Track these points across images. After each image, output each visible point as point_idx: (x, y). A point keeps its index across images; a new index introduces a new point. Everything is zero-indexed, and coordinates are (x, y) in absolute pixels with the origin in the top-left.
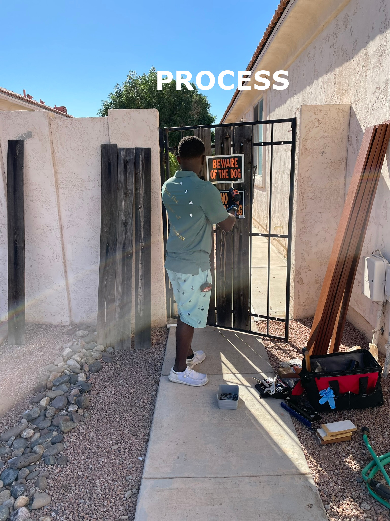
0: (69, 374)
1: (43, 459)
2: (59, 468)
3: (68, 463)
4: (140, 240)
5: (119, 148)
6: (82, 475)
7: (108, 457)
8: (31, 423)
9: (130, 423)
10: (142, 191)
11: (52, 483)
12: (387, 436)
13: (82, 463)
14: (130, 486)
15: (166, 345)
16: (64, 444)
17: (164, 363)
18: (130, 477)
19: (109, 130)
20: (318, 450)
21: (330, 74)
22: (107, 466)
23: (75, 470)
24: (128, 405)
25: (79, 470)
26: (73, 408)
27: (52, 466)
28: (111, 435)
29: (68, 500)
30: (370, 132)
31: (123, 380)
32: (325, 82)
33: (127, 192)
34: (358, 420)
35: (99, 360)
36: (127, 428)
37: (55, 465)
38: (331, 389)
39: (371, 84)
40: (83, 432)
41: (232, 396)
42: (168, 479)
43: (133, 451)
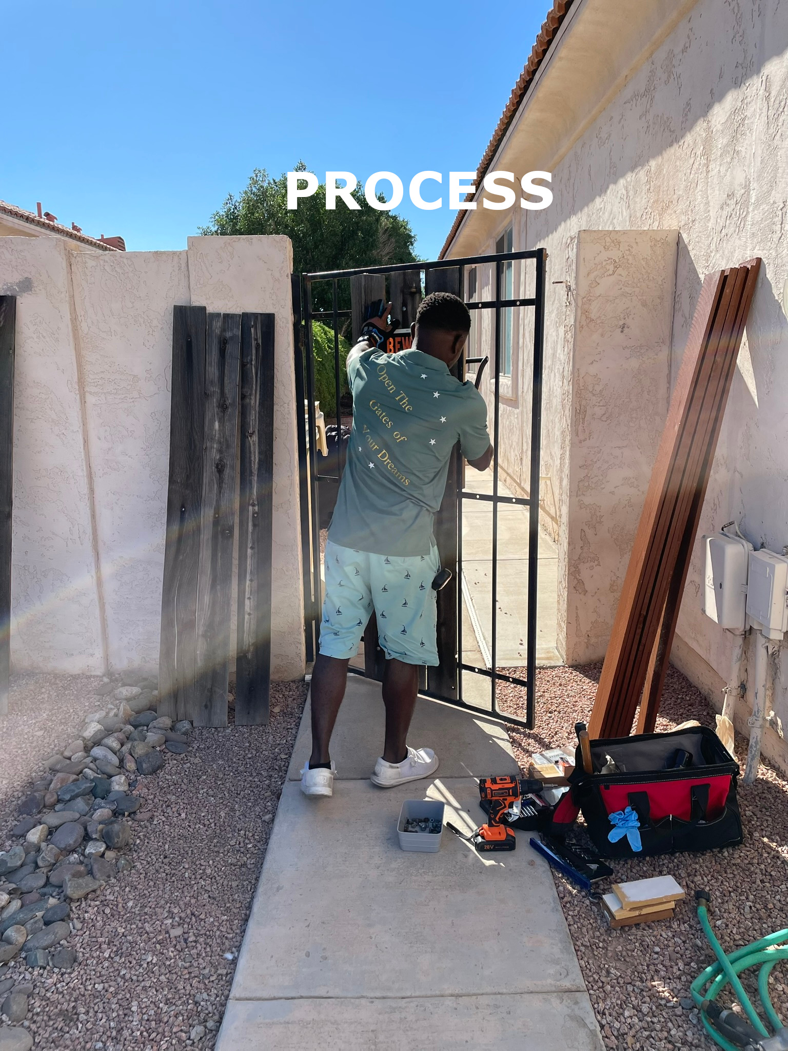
0: (92, 777)
1: (24, 956)
2: (55, 975)
3: (76, 964)
4: (249, 500)
5: (209, 313)
6: (104, 991)
7: (160, 953)
8: (5, 880)
9: (213, 880)
10: (254, 401)
11: (39, 1006)
12: (747, 909)
13: (106, 964)
14: (202, 1015)
15: (300, 718)
16: (71, 924)
17: (293, 756)
18: (205, 996)
19: (189, 277)
20: (604, 939)
21: (639, 171)
22: (157, 973)
23: (90, 979)
24: (212, 842)
25: (98, 980)
26: (94, 848)
27: (41, 971)
28: (172, 905)
29: (68, 1042)
30: (713, 283)
31: (205, 790)
32: (630, 187)
33: (225, 401)
34: (689, 875)
35: (158, 749)
36: (206, 890)
37: (48, 968)
38: (633, 809)
39: (717, 188)
40: (112, 898)
41: (430, 825)
42: (283, 1000)
43: (214, 940)
